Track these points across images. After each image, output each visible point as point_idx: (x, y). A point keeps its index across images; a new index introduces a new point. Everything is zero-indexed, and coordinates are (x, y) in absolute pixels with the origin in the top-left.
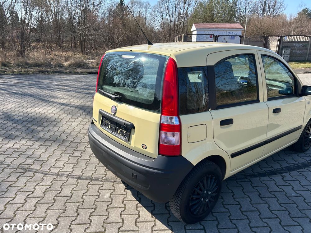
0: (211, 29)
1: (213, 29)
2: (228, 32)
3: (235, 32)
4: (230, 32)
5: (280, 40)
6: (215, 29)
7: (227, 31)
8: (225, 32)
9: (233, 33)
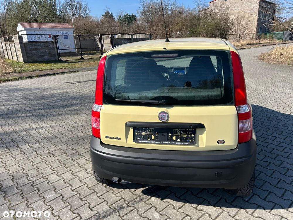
0: (42, 29)
1: (43, 29)
2: (60, 32)
3: (67, 32)
4: (62, 32)
5: (112, 38)
6: (45, 29)
7: (59, 30)
8: (57, 31)
9: (65, 33)
